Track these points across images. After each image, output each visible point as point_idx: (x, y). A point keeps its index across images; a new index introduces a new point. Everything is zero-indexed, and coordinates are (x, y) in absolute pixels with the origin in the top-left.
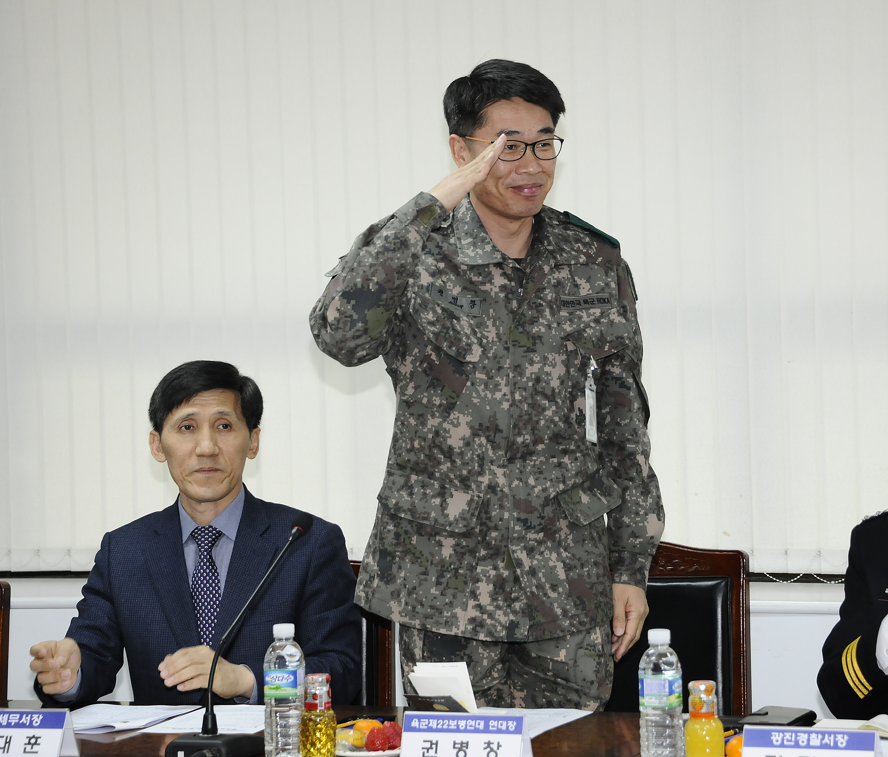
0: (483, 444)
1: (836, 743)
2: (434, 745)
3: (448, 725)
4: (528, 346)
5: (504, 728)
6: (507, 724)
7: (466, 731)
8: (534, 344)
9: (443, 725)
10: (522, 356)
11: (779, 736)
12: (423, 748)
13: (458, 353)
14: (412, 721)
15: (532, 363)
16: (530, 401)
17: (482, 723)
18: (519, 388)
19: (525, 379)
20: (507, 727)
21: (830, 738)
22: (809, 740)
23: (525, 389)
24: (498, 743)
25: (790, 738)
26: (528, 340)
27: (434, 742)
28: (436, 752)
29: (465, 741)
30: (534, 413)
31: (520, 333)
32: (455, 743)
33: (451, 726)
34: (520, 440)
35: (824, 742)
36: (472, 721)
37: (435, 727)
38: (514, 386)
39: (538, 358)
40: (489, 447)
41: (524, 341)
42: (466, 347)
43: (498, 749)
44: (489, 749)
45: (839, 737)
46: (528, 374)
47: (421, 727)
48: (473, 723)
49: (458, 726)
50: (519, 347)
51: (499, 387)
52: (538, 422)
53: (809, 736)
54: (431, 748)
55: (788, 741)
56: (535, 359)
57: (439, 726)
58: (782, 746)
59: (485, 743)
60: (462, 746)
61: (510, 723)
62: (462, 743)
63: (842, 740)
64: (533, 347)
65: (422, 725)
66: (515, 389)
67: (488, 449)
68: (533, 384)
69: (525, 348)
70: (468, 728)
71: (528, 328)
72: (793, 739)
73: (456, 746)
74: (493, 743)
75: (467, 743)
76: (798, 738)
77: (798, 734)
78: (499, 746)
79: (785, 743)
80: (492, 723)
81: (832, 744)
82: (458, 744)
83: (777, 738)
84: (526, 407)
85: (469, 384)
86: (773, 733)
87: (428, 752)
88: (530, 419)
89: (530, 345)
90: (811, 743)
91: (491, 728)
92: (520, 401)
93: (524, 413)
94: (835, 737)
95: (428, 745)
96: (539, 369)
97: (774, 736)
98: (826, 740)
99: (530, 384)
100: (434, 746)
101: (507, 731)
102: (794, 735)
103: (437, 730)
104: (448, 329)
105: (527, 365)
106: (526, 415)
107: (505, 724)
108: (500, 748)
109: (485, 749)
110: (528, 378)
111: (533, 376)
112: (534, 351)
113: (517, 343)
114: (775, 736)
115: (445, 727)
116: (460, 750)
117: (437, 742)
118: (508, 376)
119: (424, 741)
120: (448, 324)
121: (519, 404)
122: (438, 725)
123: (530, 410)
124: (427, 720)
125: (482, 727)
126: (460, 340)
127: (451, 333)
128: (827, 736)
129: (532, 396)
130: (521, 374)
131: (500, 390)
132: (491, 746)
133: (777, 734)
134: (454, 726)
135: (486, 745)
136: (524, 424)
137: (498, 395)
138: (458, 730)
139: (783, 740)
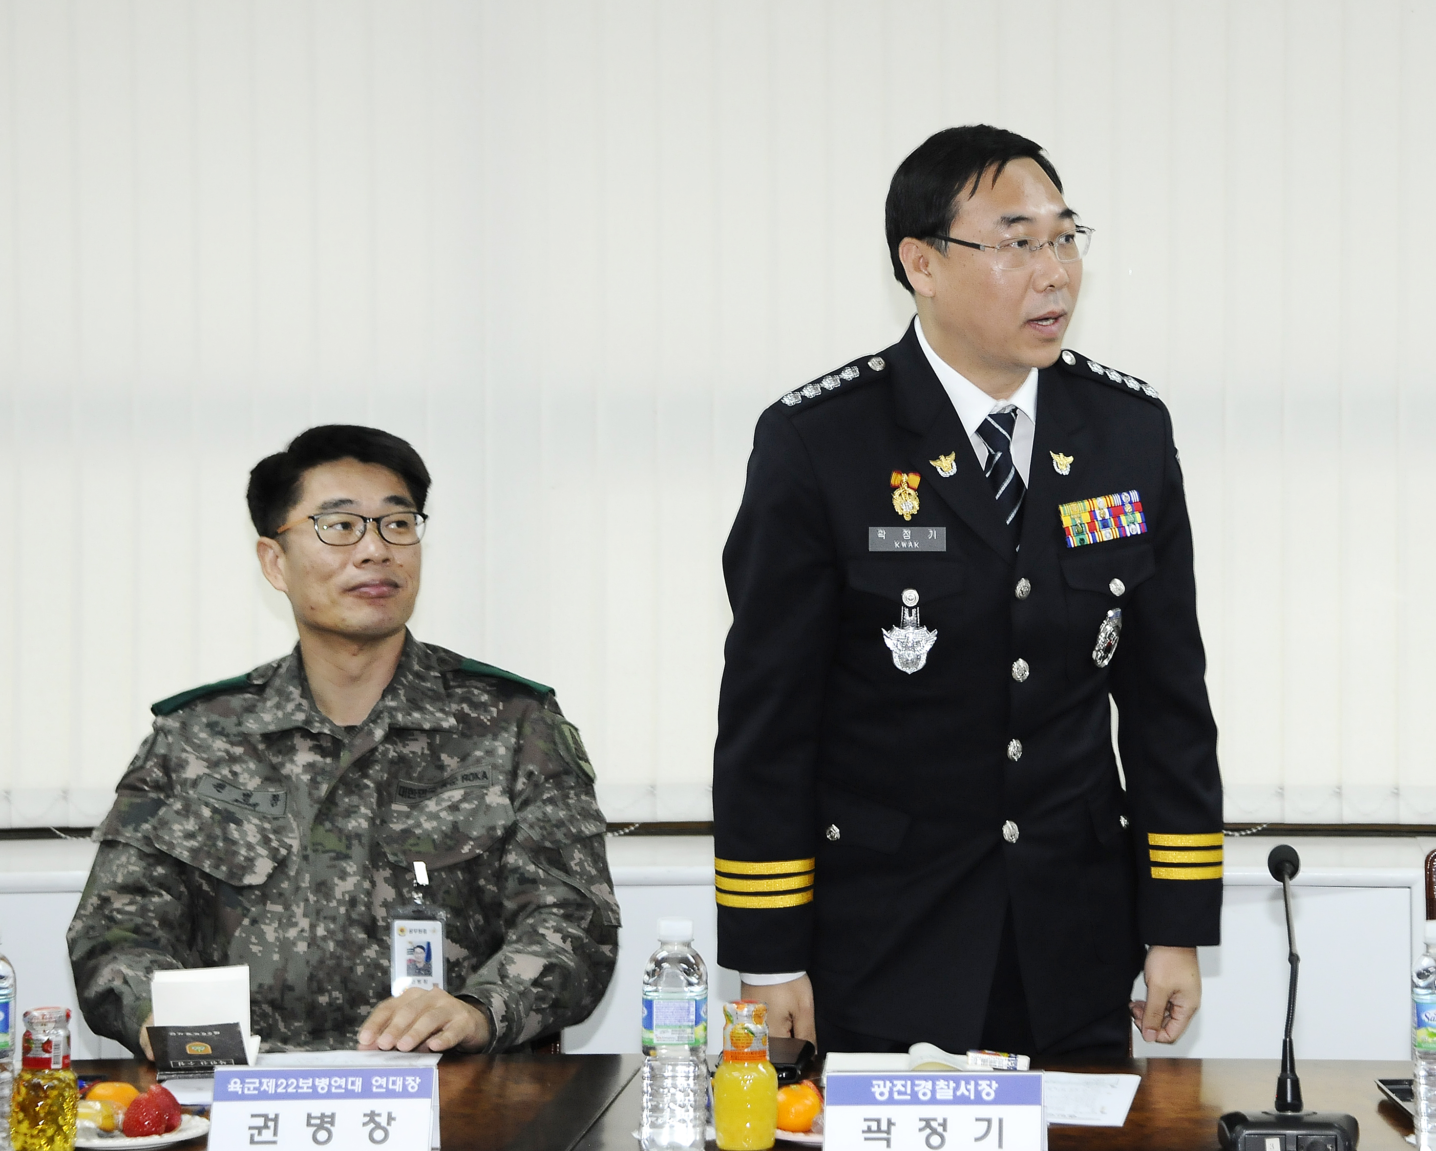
0: (268, 1013)
1: (978, 1093)
2: (271, 1121)
3: (297, 1087)
4: (338, 849)
5: (398, 1087)
6: (404, 1080)
7: (329, 1095)
8: (349, 847)
9: (287, 1086)
10: (328, 867)
11: (885, 1087)
12: (250, 1128)
13: (231, 874)
14: (229, 1083)
15: (343, 875)
16: (340, 936)
17: (359, 1082)
18: (325, 918)
19: (334, 904)
20: (405, 1086)
21: (968, 1087)
22: (933, 1092)
23: (334, 919)
24: (389, 1114)
25: (903, 1089)
26: (340, 840)
27: (272, 1116)
28: (275, 1134)
29: (328, 1113)
30: (346, 954)
31: (327, 831)
32: (309, 1116)
33: (302, 1088)
34: (323, 999)
35: (959, 1093)
36: (340, 1077)
37: (271, 1090)
38: (317, 914)
39: (355, 868)
40: (277, 1016)
41: (332, 842)
42: (244, 864)
43: (389, 1124)
44: (372, 1125)
45: (983, 1084)
46: (338, 894)
47: (246, 1092)
48: (342, 1082)
49: (314, 1087)
50: (324, 852)
51: (294, 920)
52: (351, 969)
53: (934, 1085)
54: (266, 1127)
55: (900, 1093)
56: (349, 869)
57: (280, 1090)
58: (891, 1101)
59: (365, 1115)
60: (323, 1122)
61: (410, 1079)
62: (323, 1115)
63: (988, 1090)
64: (348, 852)
65: (249, 1089)
66: (318, 919)
67: (277, 1020)
68: (347, 910)
69: (333, 854)
70: (333, 1090)
71: (340, 822)
72: (909, 1091)
73: (313, 1121)
74: (379, 1115)
75: (333, 1116)
76: (916, 1089)
77: (917, 1082)
78: (390, 1118)
79: (896, 1096)
80: (378, 1081)
81: (972, 1097)
82: (315, 1118)
83: (882, 1089)
84: (331, 946)
85: (246, 922)
86: (874, 1082)
87: (260, 1134)
88: (339, 965)
89: (341, 847)
90: (939, 1096)
91: (374, 1089)
92: (324, 938)
93: (328, 955)
94: (977, 1085)
95: (260, 1122)
96: (355, 884)
97: (876, 1087)
98: (962, 1090)
99: (342, 910)
100: (271, 1124)
101: (405, 1094)
102: (909, 1083)
103: (277, 1096)
104: (216, 838)
105: (336, 880)
106: (331, 959)
107: (399, 1081)
108: (393, 1122)
109: (364, 1124)
110: (339, 901)
111: (347, 898)
112: (347, 857)
113: (320, 847)
114: (879, 1086)
115: (291, 1090)
116: (320, 1127)
117: (277, 1116)
118: (307, 900)
119: (252, 1116)
120: (218, 831)
121: (321, 944)
122: (277, 1086)
123: (339, 951)
124: (257, 1081)
125: (358, 1087)
126: (236, 853)
127: (221, 844)
128: (963, 1083)
129: (344, 929)
130: (329, 896)
131: (295, 924)
132: (377, 1119)
133: (881, 1083)
134: (308, 1088)
135: (368, 1119)
136: (328, 974)
137: (292, 933)
138: (314, 1095)
139: (891, 1092)
